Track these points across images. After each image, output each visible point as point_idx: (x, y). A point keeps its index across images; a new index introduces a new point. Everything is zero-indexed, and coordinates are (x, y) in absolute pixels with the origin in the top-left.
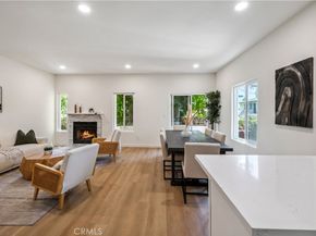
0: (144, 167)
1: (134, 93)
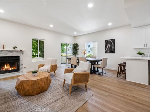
1: (45, 40)
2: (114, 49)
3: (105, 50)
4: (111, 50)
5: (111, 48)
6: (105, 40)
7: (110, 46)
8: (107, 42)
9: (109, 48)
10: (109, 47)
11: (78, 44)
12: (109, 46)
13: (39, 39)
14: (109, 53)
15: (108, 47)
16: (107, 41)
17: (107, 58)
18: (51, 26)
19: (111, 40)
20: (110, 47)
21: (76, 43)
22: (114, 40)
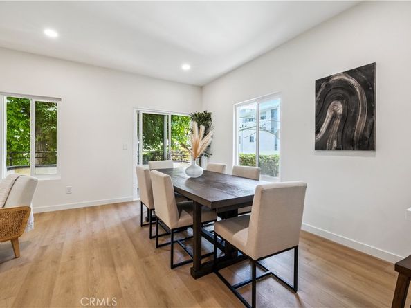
0: (108, 251)
1: (60, 99)
2: (371, 128)
3: (317, 132)
4: (348, 131)
5: (348, 119)
6: (317, 82)
7: (340, 111)
8: (327, 90)
9: (338, 122)
10: (335, 116)
11: (210, 114)
12: (340, 108)
13: (33, 96)
14: (337, 149)
15: (329, 114)
16: (323, 85)
17: (305, 187)
18: (51, 33)
19: (350, 73)
20: (345, 117)
21: (206, 113)
22: (366, 75)
